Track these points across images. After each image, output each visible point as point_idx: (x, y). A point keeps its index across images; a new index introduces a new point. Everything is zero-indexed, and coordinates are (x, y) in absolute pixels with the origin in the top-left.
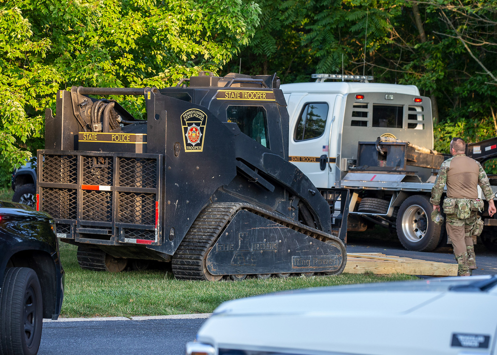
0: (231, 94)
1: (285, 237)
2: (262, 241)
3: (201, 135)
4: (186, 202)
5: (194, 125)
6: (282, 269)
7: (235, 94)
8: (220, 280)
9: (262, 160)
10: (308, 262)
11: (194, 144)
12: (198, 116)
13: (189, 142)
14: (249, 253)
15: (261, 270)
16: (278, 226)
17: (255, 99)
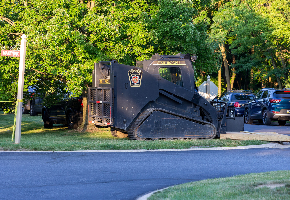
0: (161, 62)
1: (181, 123)
2: (168, 124)
3: (139, 79)
4: (132, 108)
5: (135, 76)
6: (179, 136)
7: (163, 62)
8: (146, 140)
9: (175, 90)
10: (194, 133)
11: (135, 84)
12: (137, 72)
13: (133, 83)
14: (160, 129)
15: (167, 136)
16: (177, 118)
17: (174, 64)
